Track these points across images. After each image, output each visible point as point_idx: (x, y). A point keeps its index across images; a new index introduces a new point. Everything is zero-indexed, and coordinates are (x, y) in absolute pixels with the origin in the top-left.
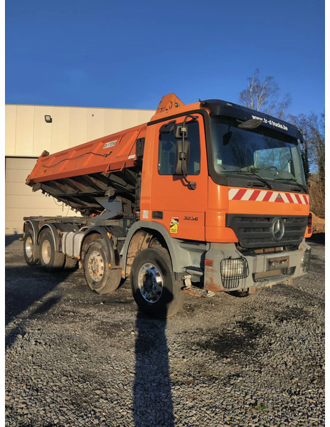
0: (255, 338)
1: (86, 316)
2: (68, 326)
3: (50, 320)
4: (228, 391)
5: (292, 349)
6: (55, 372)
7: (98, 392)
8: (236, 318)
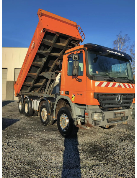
0: (108, 148)
1: (37, 136)
2: (28, 140)
3: (21, 137)
4: (90, 173)
5: (124, 154)
6: (17, 160)
7: (33, 170)
8: (102, 139)
